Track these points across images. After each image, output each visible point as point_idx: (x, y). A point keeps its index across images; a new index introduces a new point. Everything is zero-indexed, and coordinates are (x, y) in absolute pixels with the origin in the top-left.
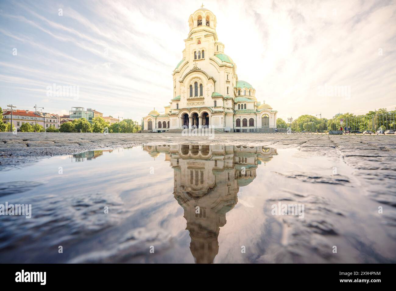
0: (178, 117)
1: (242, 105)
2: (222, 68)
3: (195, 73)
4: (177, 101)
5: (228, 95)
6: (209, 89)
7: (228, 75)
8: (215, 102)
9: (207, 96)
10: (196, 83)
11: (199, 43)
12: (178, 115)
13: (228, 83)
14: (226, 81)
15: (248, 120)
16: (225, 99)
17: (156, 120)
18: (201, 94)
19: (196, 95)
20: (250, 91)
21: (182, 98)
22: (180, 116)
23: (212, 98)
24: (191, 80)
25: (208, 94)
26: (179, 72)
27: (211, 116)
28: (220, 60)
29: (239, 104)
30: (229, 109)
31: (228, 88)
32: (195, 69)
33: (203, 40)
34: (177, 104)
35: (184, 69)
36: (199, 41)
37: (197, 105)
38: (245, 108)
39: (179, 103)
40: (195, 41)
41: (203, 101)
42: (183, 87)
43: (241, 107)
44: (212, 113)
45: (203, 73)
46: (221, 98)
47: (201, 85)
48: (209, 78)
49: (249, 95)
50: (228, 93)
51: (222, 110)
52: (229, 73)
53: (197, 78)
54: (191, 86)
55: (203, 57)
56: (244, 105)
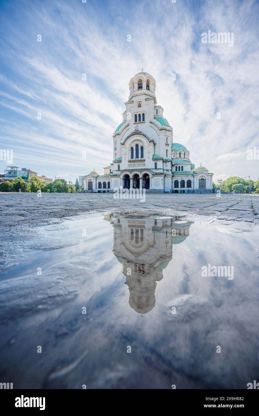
0: (119, 178)
1: (179, 167)
2: (161, 131)
3: (136, 135)
4: (118, 162)
5: (167, 157)
6: (150, 152)
7: (167, 138)
8: (156, 164)
9: (148, 158)
10: (137, 146)
11: (140, 106)
12: (119, 176)
13: (167, 146)
14: (166, 144)
15: (186, 181)
16: (165, 161)
17: (96, 180)
18: (142, 156)
19: (137, 157)
20: (185, 153)
21: (123, 160)
22: (122, 177)
23: (153, 160)
24: (133, 142)
25: (148, 157)
26: (119, 135)
27: (152, 178)
28: (161, 124)
29: (177, 166)
30: (168, 171)
31: (167, 151)
32: (136, 132)
33: (144, 103)
34: (119, 166)
35: (124, 131)
36: (140, 104)
37: (137, 166)
38: (182, 170)
39: (121, 164)
40: (136, 104)
41: (144, 163)
42: (125, 149)
43: (178, 169)
44: (153, 175)
45: (144, 136)
46: (162, 160)
47: (142, 148)
48: (150, 141)
49: (183, 157)
50: (167, 156)
51: (161, 171)
52: (169, 136)
53: (138, 140)
54: (132, 148)
55: (144, 120)
56: (181, 167)
